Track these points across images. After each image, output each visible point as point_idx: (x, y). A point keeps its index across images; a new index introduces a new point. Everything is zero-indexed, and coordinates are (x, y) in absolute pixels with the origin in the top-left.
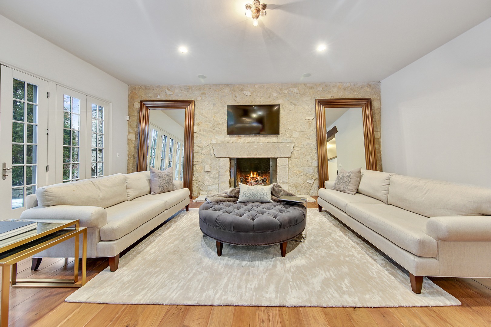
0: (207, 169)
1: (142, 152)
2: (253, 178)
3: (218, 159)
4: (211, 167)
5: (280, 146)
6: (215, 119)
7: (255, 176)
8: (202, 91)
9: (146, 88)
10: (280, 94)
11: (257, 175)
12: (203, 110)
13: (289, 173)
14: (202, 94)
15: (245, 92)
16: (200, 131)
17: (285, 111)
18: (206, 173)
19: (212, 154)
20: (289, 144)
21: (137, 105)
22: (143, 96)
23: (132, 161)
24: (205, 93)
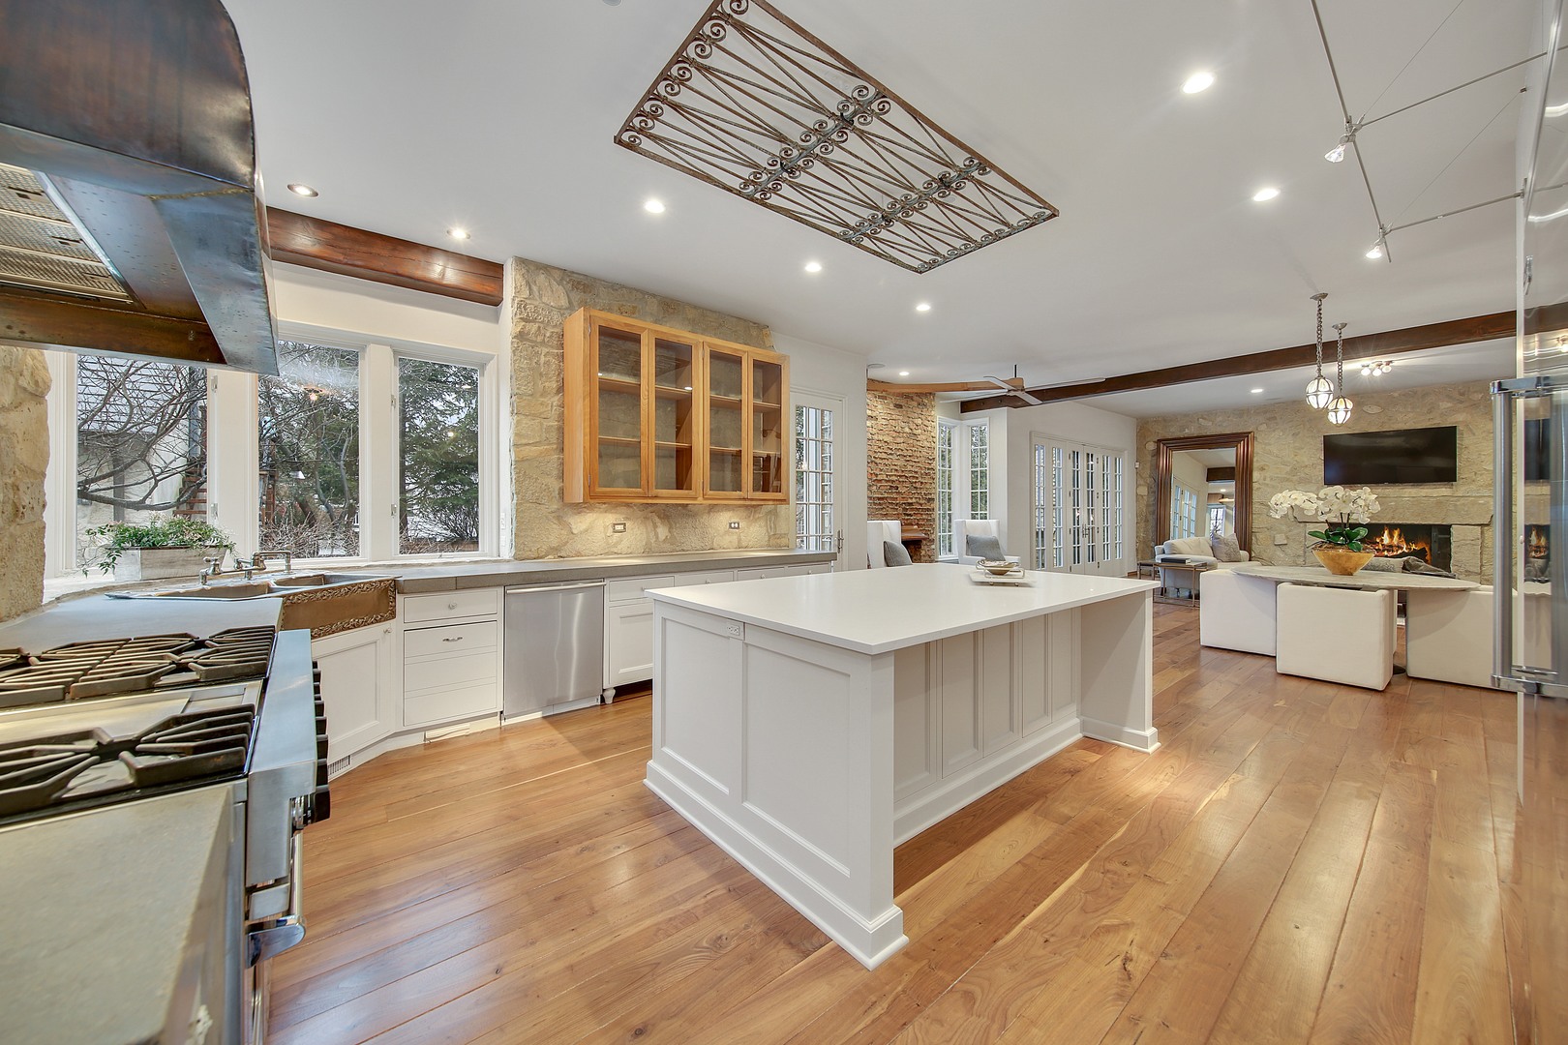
0: (1280, 539)
1: (1162, 512)
2: (1391, 546)
3: (1302, 525)
4: (1287, 538)
5: (1458, 503)
6: (1296, 458)
7: (1395, 541)
8: (1268, 415)
9: (1165, 420)
10: (1461, 402)
11: (1400, 538)
12: (1270, 445)
13: (1485, 556)
14: (1269, 419)
15: (1365, 408)
16: (1265, 479)
17: (1474, 434)
18: (1278, 548)
19: (1291, 516)
20: (1485, 499)
21: (1151, 446)
22: (1161, 432)
23: (1143, 525)
24: (1275, 418)
